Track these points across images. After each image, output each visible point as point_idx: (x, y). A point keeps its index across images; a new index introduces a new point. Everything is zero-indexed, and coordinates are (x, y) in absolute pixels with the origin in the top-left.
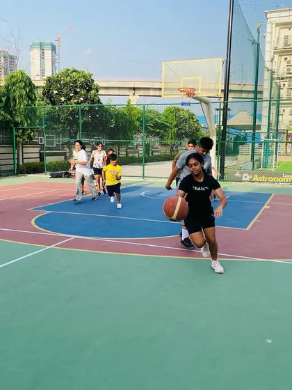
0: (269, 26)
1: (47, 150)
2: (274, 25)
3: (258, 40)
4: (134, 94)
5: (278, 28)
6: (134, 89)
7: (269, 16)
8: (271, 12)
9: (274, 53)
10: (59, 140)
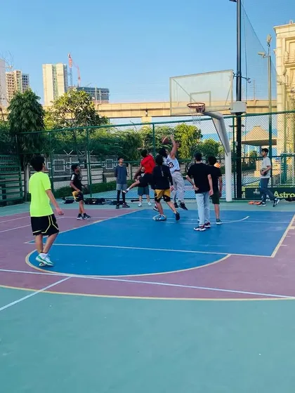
0: (278, 41)
1: (55, 175)
2: (284, 40)
3: (269, 53)
4: (147, 116)
5: (288, 42)
6: (147, 110)
7: (278, 31)
8: (279, 28)
9: (286, 67)
10: (68, 164)
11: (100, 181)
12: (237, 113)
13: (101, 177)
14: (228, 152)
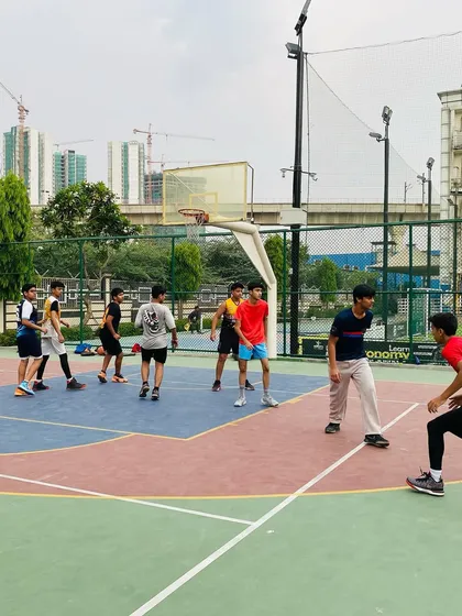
0: (445, 115)
3: (387, 134)
5: (459, 116)
7: (444, 98)
8: (447, 94)
9: (455, 155)
10: (73, 293)
11: (129, 320)
12: (293, 226)
13: (129, 314)
14: (272, 282)
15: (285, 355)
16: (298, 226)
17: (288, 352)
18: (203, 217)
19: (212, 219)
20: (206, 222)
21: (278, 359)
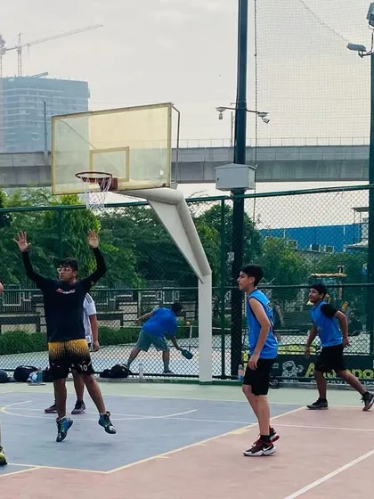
14: (204, 274)
15: (223, 376)
16: (243, 190)
17: (228, 372)
18: (110, 182)
19: (121, 185)
20: (113, 188)
21: (214, 383)
